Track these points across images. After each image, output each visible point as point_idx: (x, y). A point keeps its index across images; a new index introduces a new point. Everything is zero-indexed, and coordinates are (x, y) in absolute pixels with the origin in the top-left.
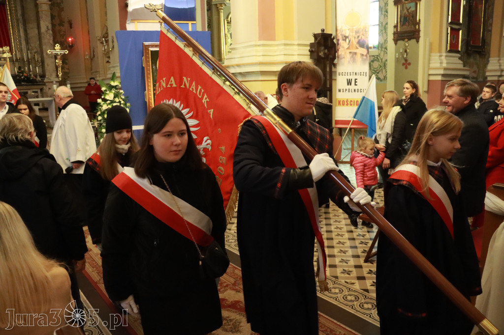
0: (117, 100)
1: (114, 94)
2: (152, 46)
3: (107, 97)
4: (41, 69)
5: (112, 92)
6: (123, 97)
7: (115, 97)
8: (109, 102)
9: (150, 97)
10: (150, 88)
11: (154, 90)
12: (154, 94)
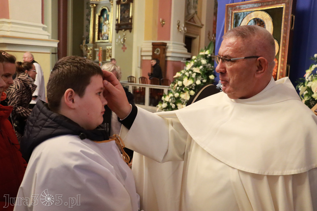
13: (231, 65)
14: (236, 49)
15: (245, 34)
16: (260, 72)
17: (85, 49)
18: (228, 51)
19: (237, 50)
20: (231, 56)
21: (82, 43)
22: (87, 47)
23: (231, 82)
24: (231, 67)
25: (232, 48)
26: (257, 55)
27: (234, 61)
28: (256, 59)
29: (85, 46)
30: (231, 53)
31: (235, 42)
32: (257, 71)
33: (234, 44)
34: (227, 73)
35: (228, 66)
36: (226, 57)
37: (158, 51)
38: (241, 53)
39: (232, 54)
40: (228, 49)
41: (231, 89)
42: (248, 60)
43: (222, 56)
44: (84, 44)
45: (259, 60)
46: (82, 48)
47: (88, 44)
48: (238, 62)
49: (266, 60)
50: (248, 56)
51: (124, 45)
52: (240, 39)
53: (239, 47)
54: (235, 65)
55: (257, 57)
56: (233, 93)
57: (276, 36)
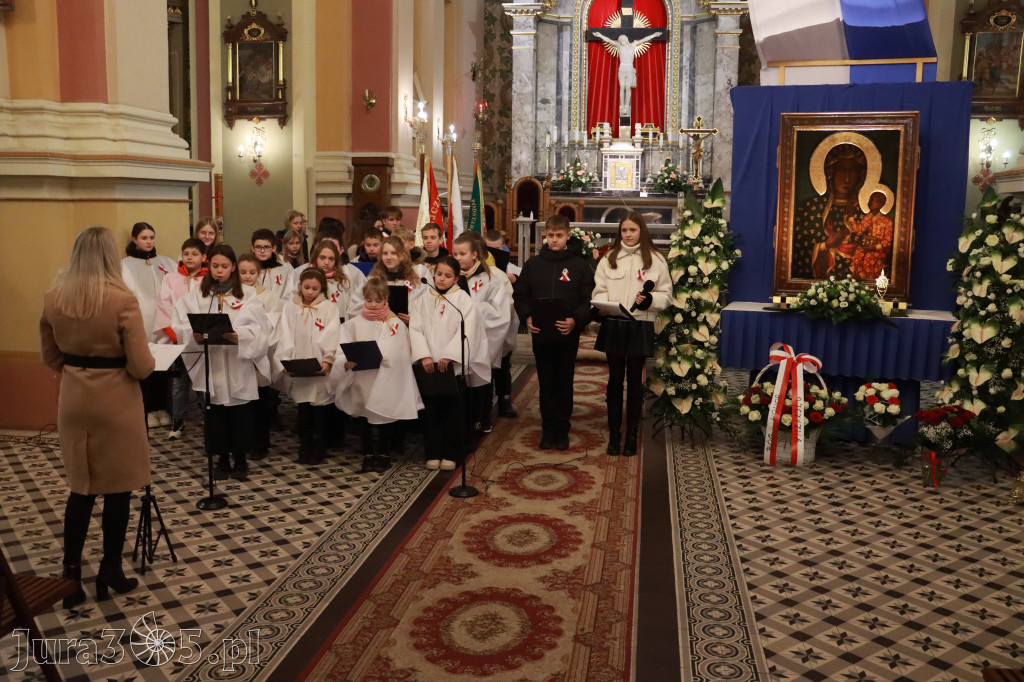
0: (707, 239)
1: (703, 226)
2: (802, 121)
3: (688, 233)
4: (709, 164)
5: (699, 222)
6: (722, 235)
7: (702, 233)
8: (688, 242)
9: (785, 239)
10: (786, 219)
11: (796, 224)
12: (795, 234)
37: (371, 182)
51: (258, 166)
57: (888, 178)
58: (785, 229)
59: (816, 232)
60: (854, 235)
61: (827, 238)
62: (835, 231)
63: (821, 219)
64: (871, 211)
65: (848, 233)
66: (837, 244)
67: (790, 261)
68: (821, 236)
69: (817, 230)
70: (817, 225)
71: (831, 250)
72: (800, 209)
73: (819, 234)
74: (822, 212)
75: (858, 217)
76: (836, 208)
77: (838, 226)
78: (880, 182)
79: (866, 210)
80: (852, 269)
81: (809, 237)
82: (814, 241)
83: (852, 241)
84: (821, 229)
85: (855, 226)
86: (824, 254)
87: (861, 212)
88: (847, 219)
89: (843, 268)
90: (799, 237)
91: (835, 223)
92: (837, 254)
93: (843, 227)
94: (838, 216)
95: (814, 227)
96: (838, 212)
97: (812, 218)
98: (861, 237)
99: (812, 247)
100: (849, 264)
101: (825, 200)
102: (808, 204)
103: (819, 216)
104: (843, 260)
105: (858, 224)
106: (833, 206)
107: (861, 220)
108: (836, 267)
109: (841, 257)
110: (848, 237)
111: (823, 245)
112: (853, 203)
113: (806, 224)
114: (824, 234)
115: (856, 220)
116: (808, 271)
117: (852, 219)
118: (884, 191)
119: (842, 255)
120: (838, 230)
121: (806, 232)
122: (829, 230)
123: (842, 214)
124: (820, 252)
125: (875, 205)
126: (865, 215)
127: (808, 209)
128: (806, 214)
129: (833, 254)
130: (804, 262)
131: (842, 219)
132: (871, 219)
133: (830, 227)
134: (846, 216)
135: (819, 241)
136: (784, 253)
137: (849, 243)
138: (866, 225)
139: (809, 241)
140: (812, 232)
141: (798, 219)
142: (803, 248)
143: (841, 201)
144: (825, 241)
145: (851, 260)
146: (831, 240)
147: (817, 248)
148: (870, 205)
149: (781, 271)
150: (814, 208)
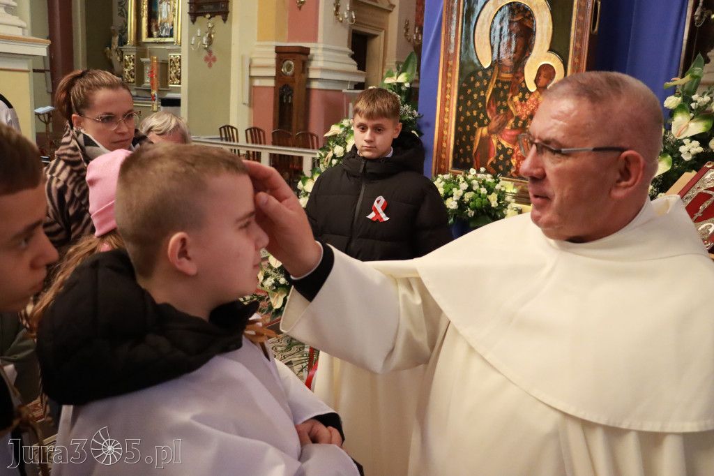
10: (448, 97)
11: (459, 103)
12: (458, 114)
13: (560, 162)
14: (576, 127)
15: (598, 93)
16: (623, 183)
17: (118, 58)
18: (554, 130)
19: (575, 130)
20: (561, 141)
21: (110, 45)
22: (122, 52)
23: (556, 201)
24: (559, 165)
25: (565, 124)
26: (622, 144)
27: (567, 155)
28: (618, 153)
29: (116, 50)
30: (563, 135)
31: (574, 110)
32: (619, 181)
33: (572, 116)
34: (548, 180)
35: (551, 165)
36: (547, 142)
37: (289, 67)
38: (586, 138)
39: (564, 137)
40: (555, 124)
41: (555, 219)
42: (601, 154)
43: (539, 138)
44: (115, 46)
45: (626, 158)
46: (111, 55)
47: (125, 47)
48: (576, 157)
49: (642, 160)
50: (602, 145)
51: (210, 53)
52: (586, 104)
53: (584, 122)
54: (569, 163)
55: (622, 150)
56: (557, 227)
57: (558, 46)
58: (447, 109)
59: (478, 114)
60: (518, 118)
61: (489, 121)
62: (498, 112)
63: (484, 97)
64: (537, 90)
65: (512, 116)
66: (499, 130)
67: (452, 147)
68: (484, 119)
69: (480, 111)
70: (480, 105)
71: (493, 136)
72: (464, 85)
73: (482, 116)
74: (485, 88)
75: (524, 96)
76: (500, 85)
77: (501, 106)
78: (551, 50)
79: (532, 87)
80: (514, 162)
81: (470, 120)
82: (476, 125)
83: (515, 127)
84: (483, 110)
85: (519, 107)
86: (485, 141)
87: (526, 90)
88: (512, 98)
89: (505, 159)
90: (462, 119)
91: (499, 103)
92: (499, 143)
93: (507, 108)
94: (502, 94)
95: (477, 108)
96: (502, 89)
97: (475, 96)
98: (525, 123)
99: (473, 131)
100: (511, 156)
101: (489, 74)
102: (472, 79)
103: (482, 94)
104: (504, 150)
105: (522, 105)
106: (497, 82)
107: (526, 100)
108: (497, 158)
109: (503, 146)
110: (511, 121)
111: (485, 130)
112: (518, 78)
113: (469, 103)
114: (486, 117)
115: (521, 100)
116: (468, 160)
117: (516, 99)
118: (554, 61)
119: (504, 143)
120: (502, 111)
121: (468, 114)
122: (491, 111)
123: (506, 92)
124: (482, 138)
125: (542, 81)
126: (531, 93)
127: (471, 85)
128: (469, 91)
129: (494, 142)
130: (465, 149)
131: (505, 99)
132: (537, 100)
133: (494, 108)
134: (510, 95)
135: (482, 125)
136: (445, 138)
137: (512, 129)
138: (532, 106)
139: (472, 126)
140: (475, 113)
141: (462, 98)
142: (465, 132)
143: (506, 76)
144: (488, 125)
145: (513, 150)
146: (494, 124)
147: (479, 134)
148: (536, 81)
149: (441, 158)
150: (478, 84)
